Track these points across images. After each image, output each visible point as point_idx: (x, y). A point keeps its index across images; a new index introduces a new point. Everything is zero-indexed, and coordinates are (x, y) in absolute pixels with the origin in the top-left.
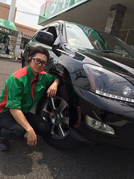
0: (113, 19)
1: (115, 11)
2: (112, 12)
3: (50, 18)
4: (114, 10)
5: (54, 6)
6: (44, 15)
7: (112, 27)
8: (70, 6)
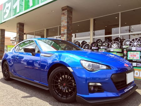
0: (66, 16)
1: (66, 11)
2: (64, 12)
5: (6, 11)
7: (67, 22)
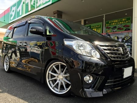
3: (10, 22)
4: (56, 14)
6: (4, 21)
8: (25, 14)
